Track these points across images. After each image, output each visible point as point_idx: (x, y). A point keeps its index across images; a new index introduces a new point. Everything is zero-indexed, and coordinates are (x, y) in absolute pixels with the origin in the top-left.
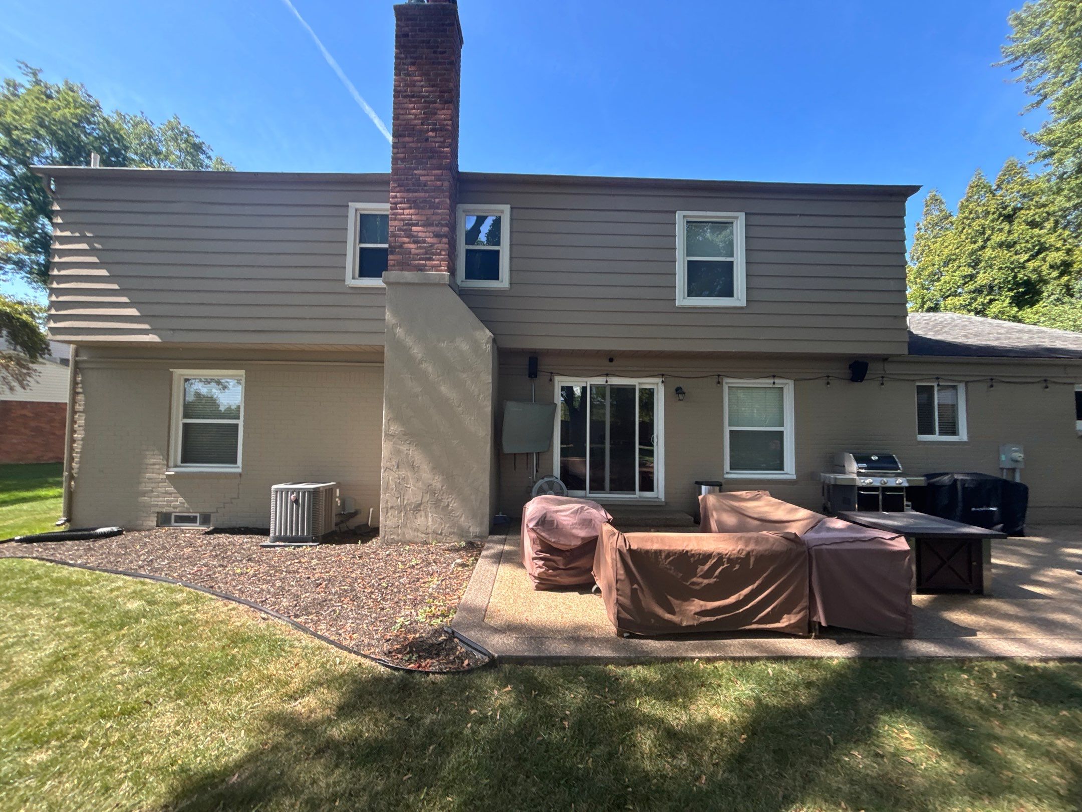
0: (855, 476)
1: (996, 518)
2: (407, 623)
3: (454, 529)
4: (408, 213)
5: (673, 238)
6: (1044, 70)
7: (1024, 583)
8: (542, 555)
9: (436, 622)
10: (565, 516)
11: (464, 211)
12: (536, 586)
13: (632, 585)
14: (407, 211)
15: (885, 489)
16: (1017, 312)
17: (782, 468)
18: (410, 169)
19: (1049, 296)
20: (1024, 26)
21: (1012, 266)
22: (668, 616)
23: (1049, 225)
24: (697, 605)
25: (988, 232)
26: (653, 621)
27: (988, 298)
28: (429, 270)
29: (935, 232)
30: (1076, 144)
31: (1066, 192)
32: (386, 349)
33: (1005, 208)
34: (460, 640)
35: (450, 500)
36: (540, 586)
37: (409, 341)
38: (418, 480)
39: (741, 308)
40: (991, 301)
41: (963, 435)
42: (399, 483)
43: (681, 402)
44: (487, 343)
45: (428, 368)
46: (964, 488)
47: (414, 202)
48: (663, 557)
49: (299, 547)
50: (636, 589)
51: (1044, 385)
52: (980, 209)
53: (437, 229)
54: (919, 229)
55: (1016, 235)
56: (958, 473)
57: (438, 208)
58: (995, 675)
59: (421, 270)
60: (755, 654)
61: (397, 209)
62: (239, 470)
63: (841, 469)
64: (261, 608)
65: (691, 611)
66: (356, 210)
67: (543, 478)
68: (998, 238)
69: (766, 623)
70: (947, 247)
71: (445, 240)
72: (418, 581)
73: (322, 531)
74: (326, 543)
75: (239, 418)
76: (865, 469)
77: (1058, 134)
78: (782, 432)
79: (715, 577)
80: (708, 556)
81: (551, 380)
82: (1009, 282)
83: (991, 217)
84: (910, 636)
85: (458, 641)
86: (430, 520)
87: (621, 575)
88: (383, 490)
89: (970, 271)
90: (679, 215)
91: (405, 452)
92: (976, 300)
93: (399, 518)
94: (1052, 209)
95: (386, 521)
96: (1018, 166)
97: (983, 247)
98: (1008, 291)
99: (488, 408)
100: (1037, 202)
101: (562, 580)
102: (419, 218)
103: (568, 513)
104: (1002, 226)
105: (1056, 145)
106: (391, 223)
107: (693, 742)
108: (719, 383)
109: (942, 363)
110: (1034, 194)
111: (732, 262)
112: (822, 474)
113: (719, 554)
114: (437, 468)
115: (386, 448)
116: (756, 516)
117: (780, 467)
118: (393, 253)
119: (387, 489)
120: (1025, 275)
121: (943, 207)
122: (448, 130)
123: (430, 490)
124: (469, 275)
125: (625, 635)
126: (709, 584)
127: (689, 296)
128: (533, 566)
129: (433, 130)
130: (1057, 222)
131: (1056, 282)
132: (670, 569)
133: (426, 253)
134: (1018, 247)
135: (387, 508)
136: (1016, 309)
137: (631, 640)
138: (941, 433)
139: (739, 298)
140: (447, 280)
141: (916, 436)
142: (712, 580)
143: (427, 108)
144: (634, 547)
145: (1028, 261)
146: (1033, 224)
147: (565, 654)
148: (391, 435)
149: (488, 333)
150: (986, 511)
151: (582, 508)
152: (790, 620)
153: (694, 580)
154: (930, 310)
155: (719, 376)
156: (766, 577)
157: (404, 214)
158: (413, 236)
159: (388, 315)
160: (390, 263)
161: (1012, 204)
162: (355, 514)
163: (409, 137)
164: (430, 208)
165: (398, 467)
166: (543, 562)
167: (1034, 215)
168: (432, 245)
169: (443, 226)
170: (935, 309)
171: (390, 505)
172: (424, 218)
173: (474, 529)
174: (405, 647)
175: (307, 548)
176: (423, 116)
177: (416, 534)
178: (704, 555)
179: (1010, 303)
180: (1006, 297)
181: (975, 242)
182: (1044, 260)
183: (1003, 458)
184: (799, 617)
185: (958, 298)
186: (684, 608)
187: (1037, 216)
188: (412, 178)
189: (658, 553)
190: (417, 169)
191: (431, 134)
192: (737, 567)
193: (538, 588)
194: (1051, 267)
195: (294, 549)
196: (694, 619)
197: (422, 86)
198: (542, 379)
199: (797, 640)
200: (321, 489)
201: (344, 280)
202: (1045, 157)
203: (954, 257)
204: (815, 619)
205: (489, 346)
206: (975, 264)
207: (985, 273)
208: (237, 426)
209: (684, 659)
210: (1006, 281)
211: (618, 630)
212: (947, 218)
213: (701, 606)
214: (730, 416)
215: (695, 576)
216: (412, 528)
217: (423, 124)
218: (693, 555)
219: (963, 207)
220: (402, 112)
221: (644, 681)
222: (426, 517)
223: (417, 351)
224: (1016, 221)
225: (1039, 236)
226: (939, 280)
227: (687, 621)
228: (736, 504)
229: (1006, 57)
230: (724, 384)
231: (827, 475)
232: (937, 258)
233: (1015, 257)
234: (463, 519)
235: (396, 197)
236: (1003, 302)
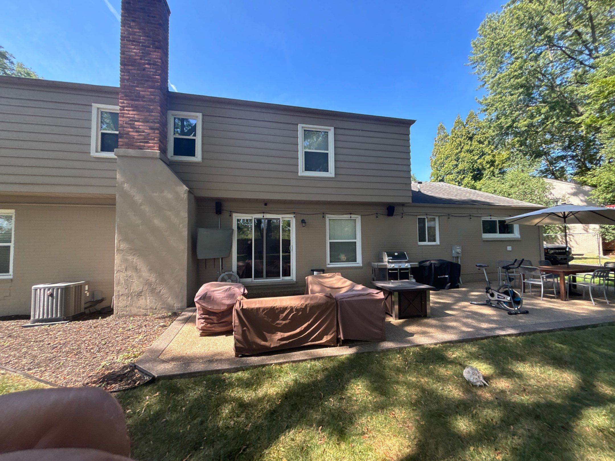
0: (387, 263)
1: (448, 280)
2: (108, 364)
3: (164, 305)
4: (131, 113)
5: (296, 139)
6: (485, 70)
7: (446, 310)
8: (204, 316)
9: (127, 362)
10: (218, 293)
11: (173, 115)
12: (200, 334)
13: (243, 328)
14: (131, 112)
15: (401, 269)
16: (474, 183)
17: (356, 261)
18: (133, 86)
19: (486, 176)
20: (477, 48)
21: (472, 161)
22: (263, 343)
23: (486, 143)
24: (279, 335)
25: (463, 145)
26: (254, 346)
27: (463, 176)
28: (147, 149)
29: (442, 143)
30: (496, 106)
31: (492, 128)
32: (117, 197)
33: (469, 134)
34: (139, 370)
35: (161, 288)
36: (203, 334)
37: (133, 192)
38: (140, 277)
39: (332, 178)
40: (464, 177)
41: (438, 242)
42: (127, 279)
43: (304, 228)
44: (185, 193)
45: (145, 208)
46: (434, 266)
47: (136, 107)
48: (261, 311)
49: (53, 325)
50: (245, 330)
51: (469, 217)
52: (459, 134)
53: (152, 124)
54: (436, 141)
55: (473, 147)
56: (433, 260)
57: (152, 112)
58: (411, 354)
59: (141, 149)
60: (306, 358)
61: (124, 110)
62: (11, 277)
63: (381, 260)
64: (4, 367)
65: (276, 339)
66: (98, 109)
67: (224, 273)
68: (466, 147)
69: (315, 341)
70: (446, 150)
71: (157, 131)
72: (129, 338)
73: (72, 313)
74: (74, 320)
75: (11, 242)
76: (391, 259)
77: (489, 101)
78: (355, 242)
79: (289, 319)
80: (285, 309)
81: (230, 216)
82: (471, 169)
83: (463, 138)
84: (384, 340)
85: (137, 371)
86: (148, 301)
87: (237, 323)
88: (116, 284)
89: (455, 163)
90: (300, 126)
91: (131, 260)
92: (458, 177)
93: (128, 301)
94: (487, 135)
95: (117, 303)
96: (474, 114)
97: (461, 152)
98: (471, 173)
99: (185, 232)
100: (481, 132)
101: (216, 329)
102: (140, 117)
103: (221, 291)
104: (468, 142)
105: (488, 106)
106: (120, 119)
107: (252, 407)
108: (323, 217)
109: (429, 207)
110: (481, 128)
111: (328, 154)
112: (372, 263)
113: (291, 307)
114: (152, 269)
115: (118, 259)
116: (328, 286)
117: (355, 260)
118: (121, 137)
119: (118, 283)
120: (477, 166)
121: (445, 131)
122: (158, 65)
123: (147, 283)
124: (176, 153)
125: (240, 356)
126: (285, 324)
127: (305, 170)
128: (200, 323)
129: (148, 64)
130: (489, 142)
131: (488, 170)
132: (265, 317)
133: (144, 139)
134: (474, 152)
135: (119, 295)
136: (474, 182)
137: (242, 358)
138: (429, 241)
139: (331, 173)
140: (158, 155)
141: (417, 243)
142: (287, 321)
143: (144, 50)
144: (245, 307)
145: (478, 159)
146: (480, 142)
147: (200, 370)
148: (121, 250)
149: (185, 188)
150: (444, 277)
151: (230, 288)
152: (327, 338)
153: (278, 322)
154: (440, 181)
155: (323, 213)
156: (315, 317)
157: (129, 114)
158: (136, 128)
159: (118, 176)
160: (120, 143)
161: (472, 132)
162: (102, 300)
163: (132, 66)
164: (147, 112)
165: (126, 270)
166: (204, 320)
167: (480, 138)
168: (148, 134)
169: (155, 123)
170: (442, 180)
171: (120, 293)
172: (143, 117)
173: (177, 305)
174: (99, 379)
175: (58, 325)
176: (141, 54)
177: (139, 310)
178: (283, 308)
179: (472, 179)
180: (470, 176)
181: (458, 149)
182: (484, 159)
183: (454, 252)
184: (332, 336)
185: (451, 175)
186: (272, 338)
187: (481, 139)
188: (134, 92)
189: (258, 309)
190: (138, 87)
191: (147, 66)
192: (300, 313)
193: (201, 335)
194: (487, 162)
195: (49, 326)
196: (278, 343)
197: (140, 36)
198: (225, 215)
199: (331, 348)
200: (72, 286)
201: (90, 153)
202: (484, 111)
203: (449, 155)
204: (339, 337)
205: (186, 196)
206: (457, 160)
207: (461, 164)
208: (9, 247)
209: (268, 365)
210: (469, 169)
211: (236, 354)
212: (447, 136)
213: (282, 335)
214: (330, 234)
215: (278, 320)
216: (136, 307)
217: (141, 59)
218: (277, 309)
219: (452, 132)
220: (127, 50)
221: (239, 380)
222: (146, 299)
223: (138, 198)
224: (474, 140)
225: (482, 148)
226: (443, 167)
227: (274, 344)
228: (321, 280)
229: (471, 61)
230: (326, 218)
231: (374, 263)
232: (443, 156)
233: (473, 157)
234: (170, 299)
235: (123, 103)
236: (468, 179)
